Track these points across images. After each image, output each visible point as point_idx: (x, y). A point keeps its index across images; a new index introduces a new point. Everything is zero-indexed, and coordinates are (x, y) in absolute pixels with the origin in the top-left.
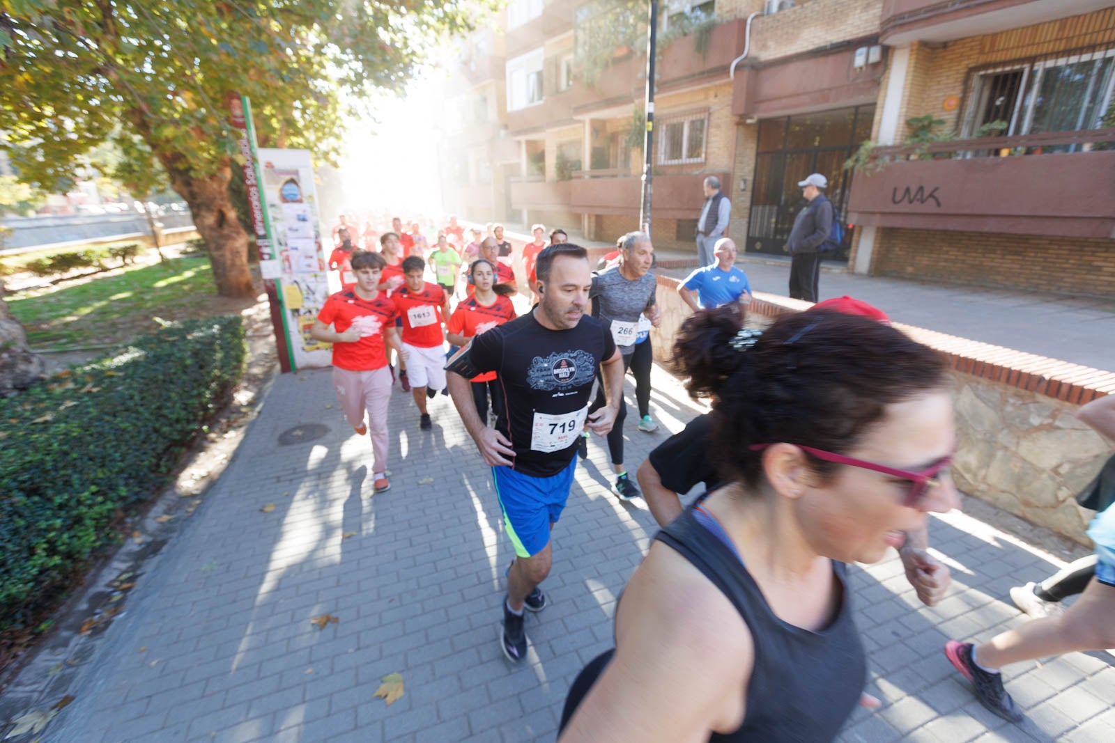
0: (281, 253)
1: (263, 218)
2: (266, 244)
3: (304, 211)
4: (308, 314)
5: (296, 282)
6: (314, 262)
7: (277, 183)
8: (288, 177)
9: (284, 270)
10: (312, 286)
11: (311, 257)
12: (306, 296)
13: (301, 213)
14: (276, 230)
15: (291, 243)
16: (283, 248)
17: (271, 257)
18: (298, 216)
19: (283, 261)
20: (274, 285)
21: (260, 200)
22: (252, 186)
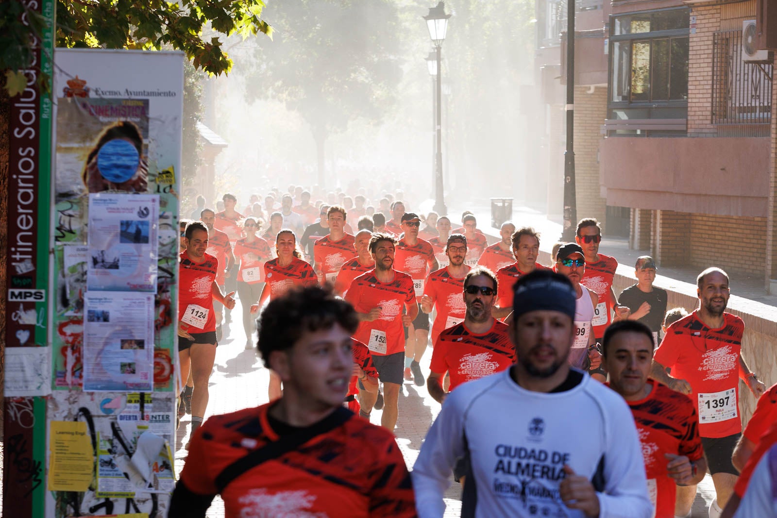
0: (61, 327)
1: (34, 229)
2: (29, 299)
3: (144, 213)
4: (102, 511)
5: (85, 411)
6: (145, 361)
7: (87, 137)
8: (117, 121)
9: (59, 378)
10: (128, 428)
11: (141, 344)
12: (107, 457)
13: (134, 217)
14: (61, 262)
15: (93, 301)
16: (70, 313)
17: (36, 338)
18: (126, 224)
19: (64, 350)
20: (27, 419)
21: (35, 181)
22: (25, 142)
